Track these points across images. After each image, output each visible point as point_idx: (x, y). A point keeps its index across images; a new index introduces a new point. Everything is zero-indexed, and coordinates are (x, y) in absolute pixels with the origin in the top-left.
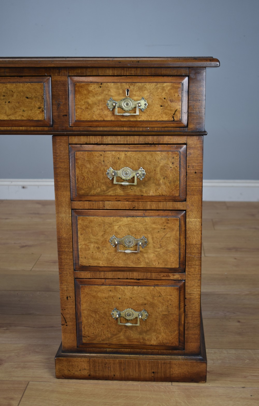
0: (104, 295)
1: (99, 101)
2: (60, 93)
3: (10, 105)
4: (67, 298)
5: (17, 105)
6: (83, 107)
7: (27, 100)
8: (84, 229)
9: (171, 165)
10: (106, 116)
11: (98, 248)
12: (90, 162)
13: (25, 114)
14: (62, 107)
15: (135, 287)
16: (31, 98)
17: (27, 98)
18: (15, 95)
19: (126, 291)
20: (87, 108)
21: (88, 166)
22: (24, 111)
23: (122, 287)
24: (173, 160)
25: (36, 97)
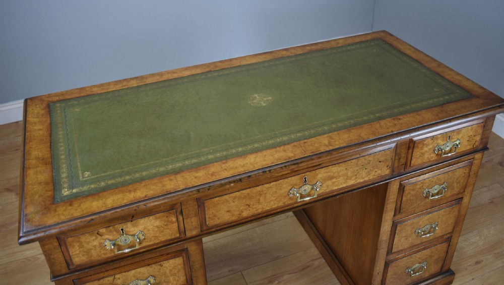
0: (403, 263)
1: (430, 149)
2: (403, 150)
3: (366, 170)
4: (378, 273)
5: (372, 169)
6: (418, 156)
7: (380, 163)
8: (400, 231)
9: (464, 175)
10: (432, 157)
11: (406, 239)
12: (413, 190)
13: (377, 174)
14: (401, 160)
15: (423, 251)
16: (383, 161)
17: (380, 162)
18: (371, 162)
19: (417, 256)
20: (420, 156)
21: (412, 192)
22: (376, 171)
23: (415, 255)
24: (465, 171)
25: (386, 160)
